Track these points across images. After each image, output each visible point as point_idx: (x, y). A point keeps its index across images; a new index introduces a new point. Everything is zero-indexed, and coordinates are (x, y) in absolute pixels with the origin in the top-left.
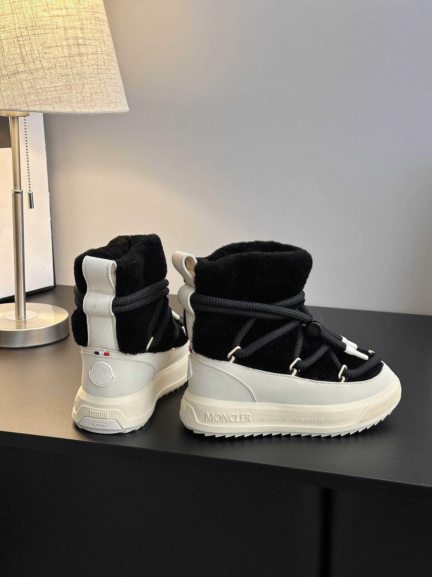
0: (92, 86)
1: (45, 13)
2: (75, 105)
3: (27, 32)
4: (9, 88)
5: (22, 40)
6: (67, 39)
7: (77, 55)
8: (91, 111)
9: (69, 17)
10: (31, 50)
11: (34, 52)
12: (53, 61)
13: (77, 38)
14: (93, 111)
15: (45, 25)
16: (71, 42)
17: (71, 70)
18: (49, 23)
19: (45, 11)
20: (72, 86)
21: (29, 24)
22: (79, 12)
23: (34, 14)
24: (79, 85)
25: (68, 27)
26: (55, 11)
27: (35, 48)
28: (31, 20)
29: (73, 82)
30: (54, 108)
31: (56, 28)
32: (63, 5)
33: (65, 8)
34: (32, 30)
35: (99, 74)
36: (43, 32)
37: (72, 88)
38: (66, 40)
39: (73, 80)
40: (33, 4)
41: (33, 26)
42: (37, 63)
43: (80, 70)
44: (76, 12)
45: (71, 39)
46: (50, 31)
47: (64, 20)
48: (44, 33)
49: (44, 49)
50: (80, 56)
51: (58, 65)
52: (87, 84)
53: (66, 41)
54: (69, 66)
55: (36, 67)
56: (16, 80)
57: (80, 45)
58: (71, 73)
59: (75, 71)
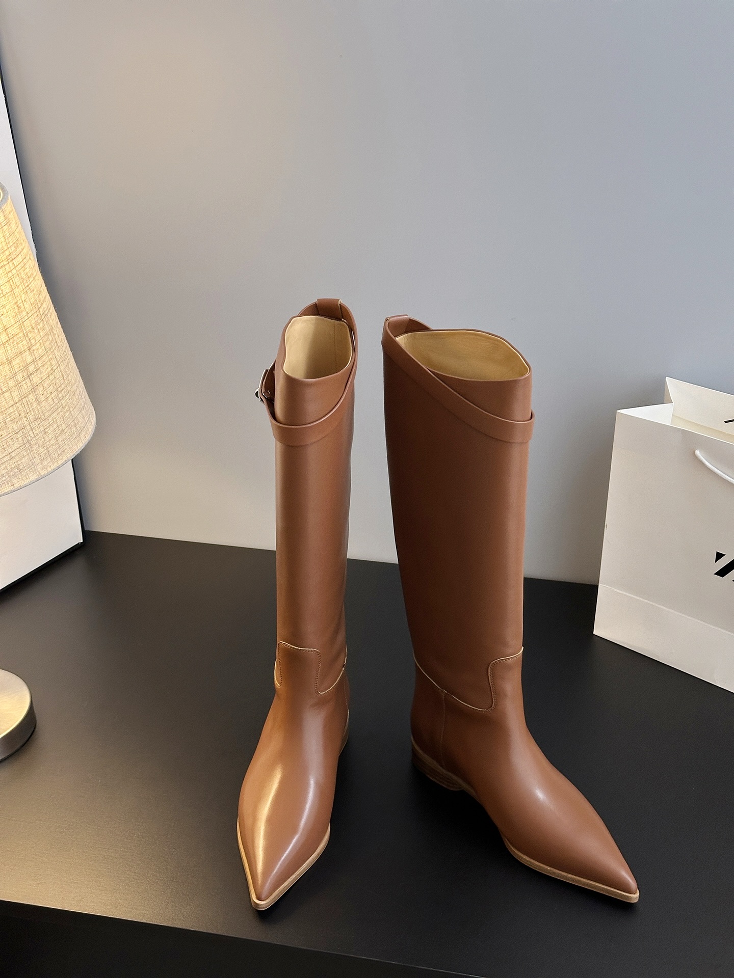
0: (55, 426)
2: (39, 467)
6: (14, 375)
7: (31, 392)
8: (60, 461)
9: (11, 341)
13: (26, 367)
14: (63, 461)
16: (19, 377)
17: (26, 419)
20: (31, 441)
22: (22, 325)
24: (40, 435)
25: (13, 357)
29: (32, 435)
30: (13, 485)
35: (60, 400)
38: (13, 377)
39: (31, 432)
43: (37, 412)
44: (18, 327)
45: (20, 372)
50: (34, 390)
51: (9, 419)
53: (12, 379)
54: (23, 415)
57: (31, 374)
58: (26, 423)
59: (31, 417)
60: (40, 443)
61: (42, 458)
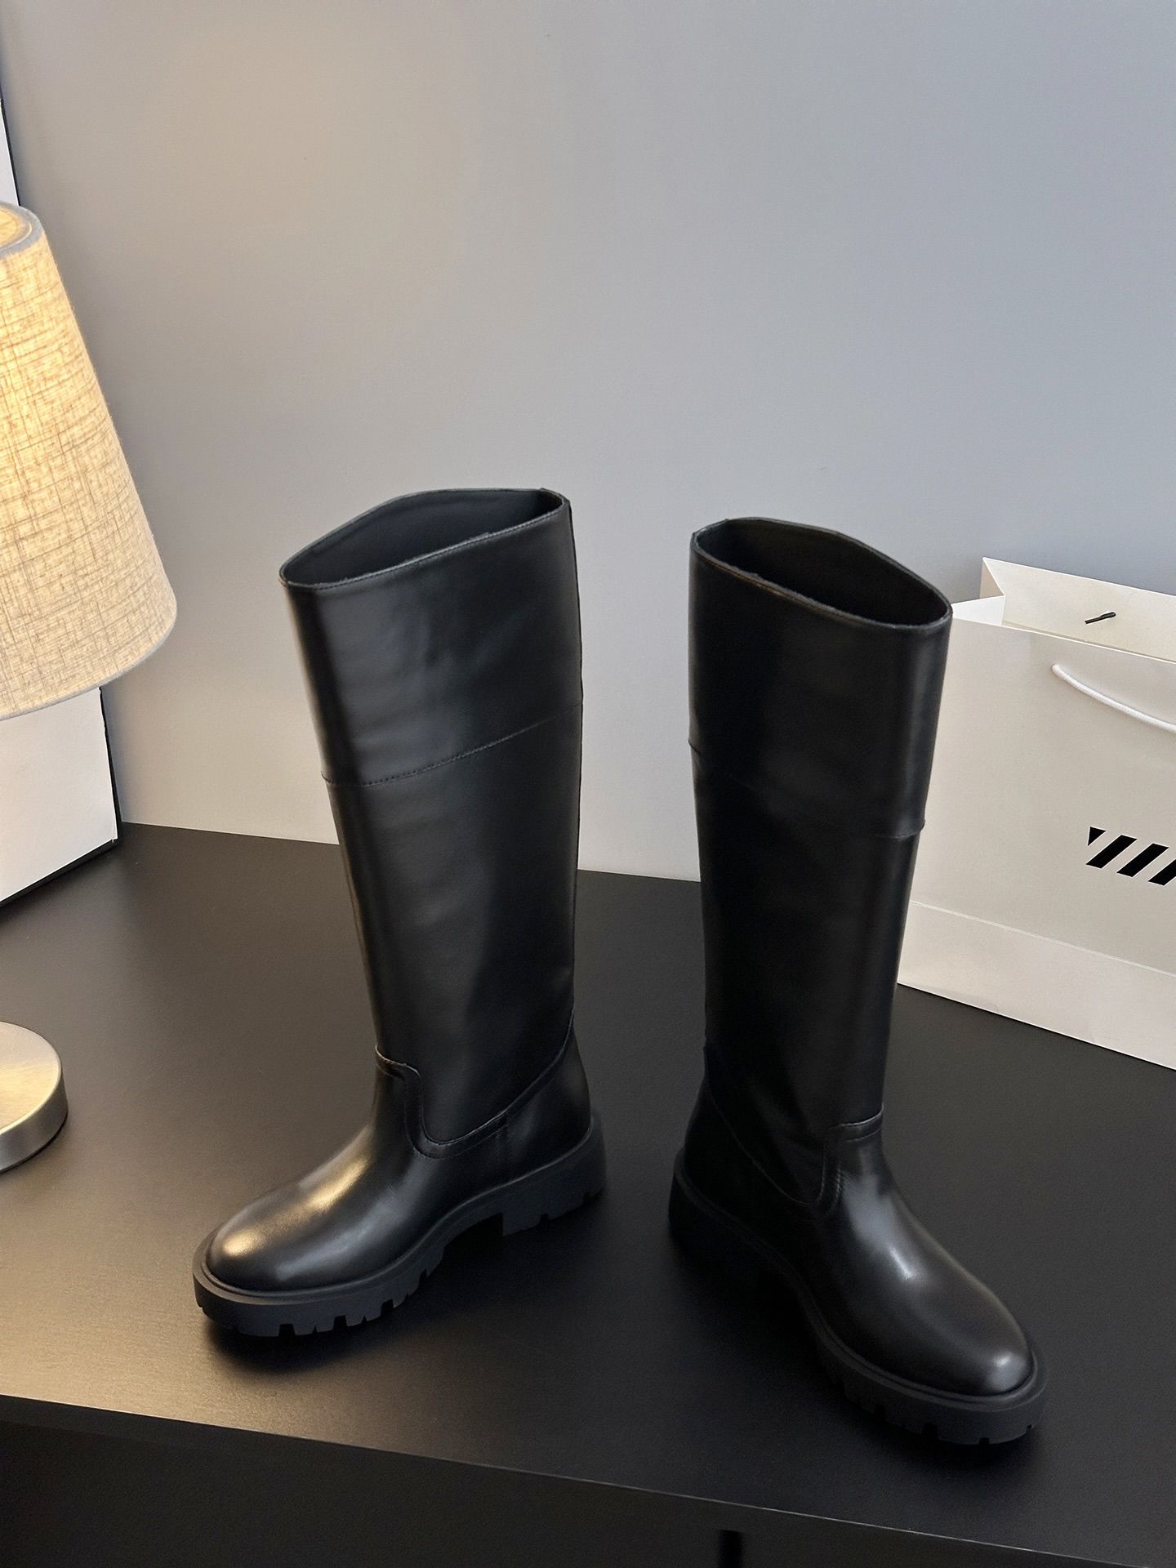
7: (17, 568)
43: (25, 604)
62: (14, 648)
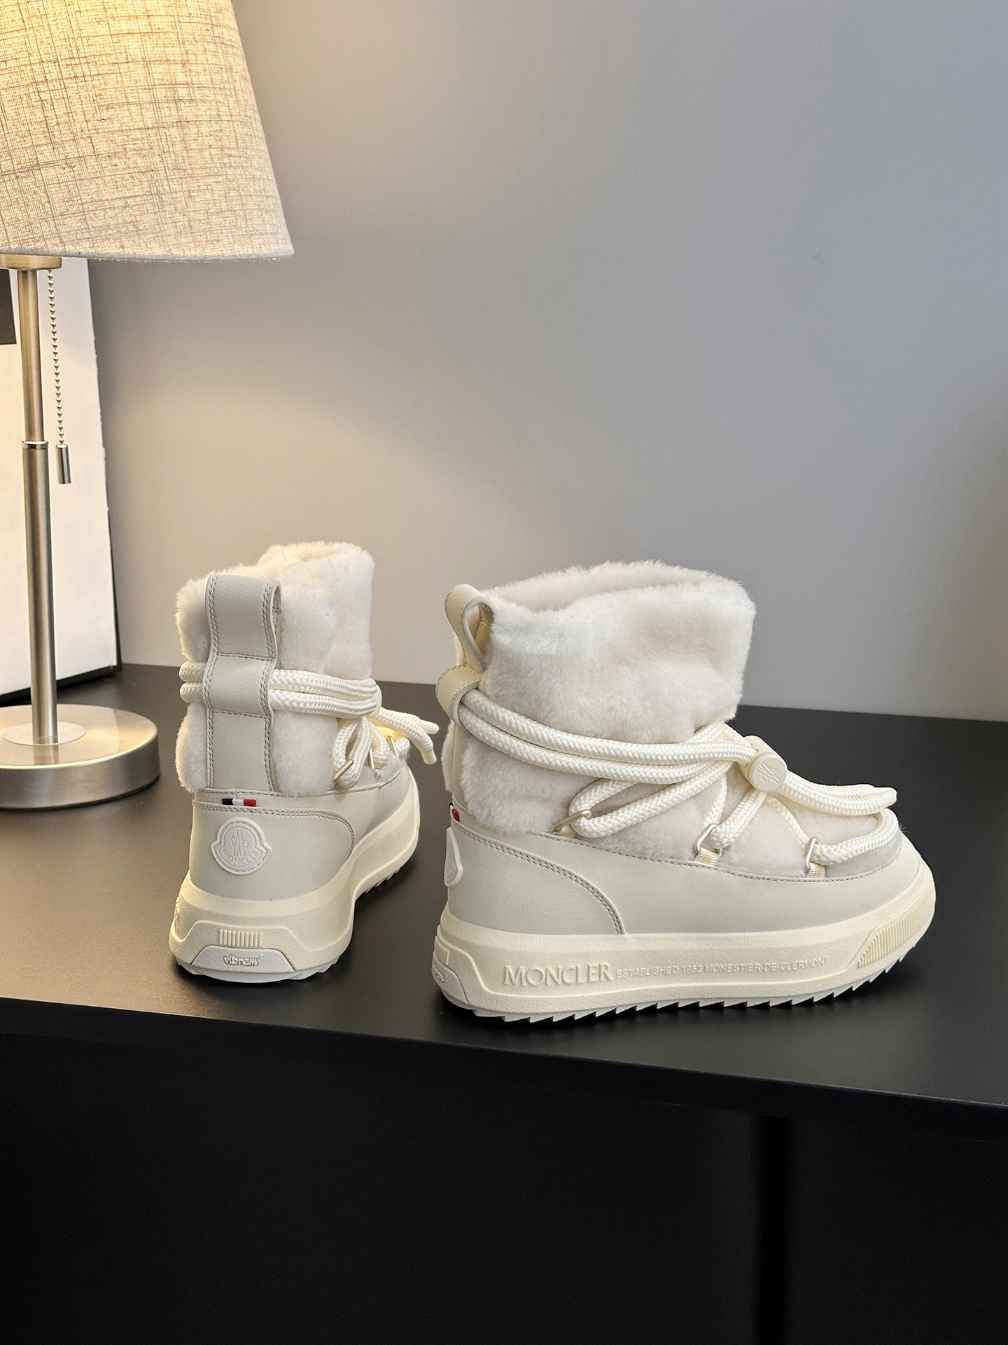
0: (209, 196)
1: (99, 26)
2: (172, 240)
3: (58, 70)
4: (17, 201)
5: (47, 89)
6: (150, 87)
7: (175, 124)
8: (209, 252)
9: (155, 36)
10: (68, 113)
11: (75, 117)
12: (119, 139)
13: (173, 85)
14: (213, 254)
15: (101, 55)
16: (160, 93)
17: (160, 159)
18: (108, 50)
19: (98, 23)
20: (164, 197)
21: (62, 53)
22: (178, 24)
23: (74, 29)
24: (179, 194)
25: (153, 59)
26: (123, 22)
27: (77, 107)
28: (68, 43)
29: (166, 188)
30: (123, 248)
31: (125, 61)
32: (140, 10)
33: (145, 14)
34: (70, 67)
35: (225, 167)
36: (94, 71)
37: (165, 200)
38: (150, 89)
39: (165, 183)
40: (72, 6)
41: (71, 56)
42: (82, 142)
43: (180, 160)
44: (171, 24)
45: (161, 86)
46: (113, 68)
47: (143, 43)
48: (97, 73)
49: (98, 112)
50: (183, 127)
51: (132, 147)
52: (199, 191)
53: (147, 90)
54: (156, 151)
55: (81, 153)
56: (35, 183)
57: (180, 100)
58: (160, 165)
59: (170, 161)
60: (179, 206)
61: (179, 231)
62: (170, 196)
